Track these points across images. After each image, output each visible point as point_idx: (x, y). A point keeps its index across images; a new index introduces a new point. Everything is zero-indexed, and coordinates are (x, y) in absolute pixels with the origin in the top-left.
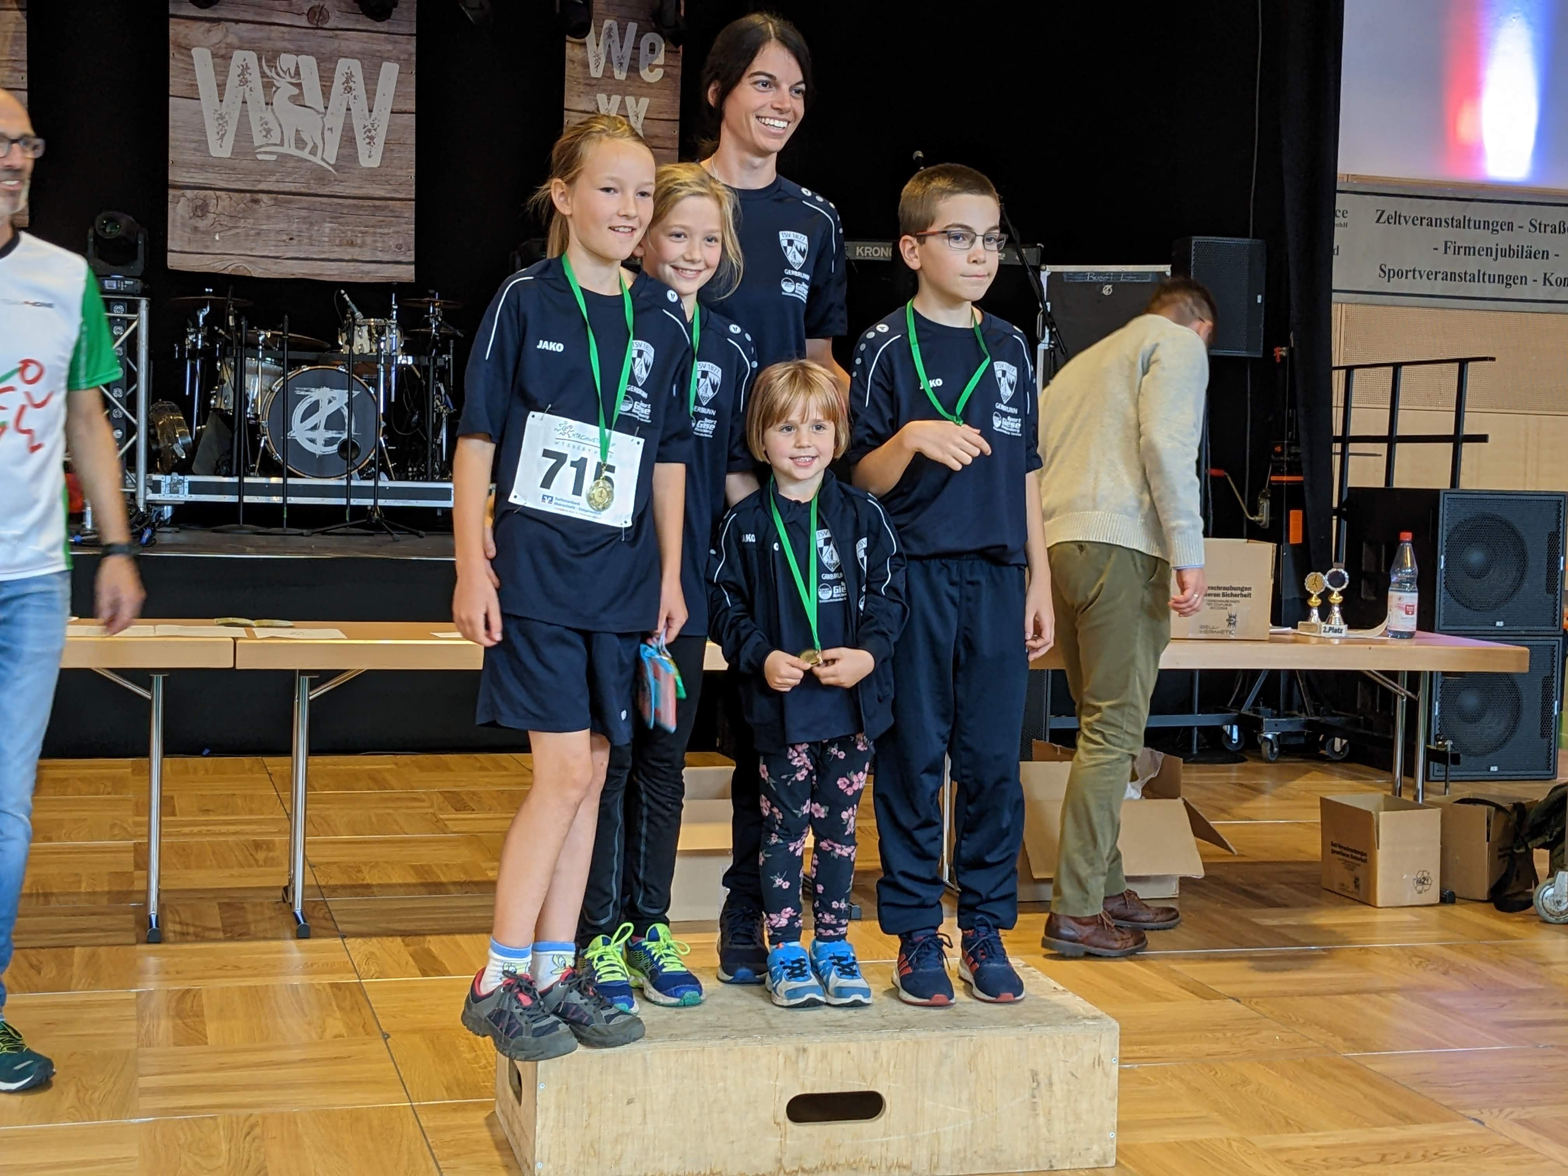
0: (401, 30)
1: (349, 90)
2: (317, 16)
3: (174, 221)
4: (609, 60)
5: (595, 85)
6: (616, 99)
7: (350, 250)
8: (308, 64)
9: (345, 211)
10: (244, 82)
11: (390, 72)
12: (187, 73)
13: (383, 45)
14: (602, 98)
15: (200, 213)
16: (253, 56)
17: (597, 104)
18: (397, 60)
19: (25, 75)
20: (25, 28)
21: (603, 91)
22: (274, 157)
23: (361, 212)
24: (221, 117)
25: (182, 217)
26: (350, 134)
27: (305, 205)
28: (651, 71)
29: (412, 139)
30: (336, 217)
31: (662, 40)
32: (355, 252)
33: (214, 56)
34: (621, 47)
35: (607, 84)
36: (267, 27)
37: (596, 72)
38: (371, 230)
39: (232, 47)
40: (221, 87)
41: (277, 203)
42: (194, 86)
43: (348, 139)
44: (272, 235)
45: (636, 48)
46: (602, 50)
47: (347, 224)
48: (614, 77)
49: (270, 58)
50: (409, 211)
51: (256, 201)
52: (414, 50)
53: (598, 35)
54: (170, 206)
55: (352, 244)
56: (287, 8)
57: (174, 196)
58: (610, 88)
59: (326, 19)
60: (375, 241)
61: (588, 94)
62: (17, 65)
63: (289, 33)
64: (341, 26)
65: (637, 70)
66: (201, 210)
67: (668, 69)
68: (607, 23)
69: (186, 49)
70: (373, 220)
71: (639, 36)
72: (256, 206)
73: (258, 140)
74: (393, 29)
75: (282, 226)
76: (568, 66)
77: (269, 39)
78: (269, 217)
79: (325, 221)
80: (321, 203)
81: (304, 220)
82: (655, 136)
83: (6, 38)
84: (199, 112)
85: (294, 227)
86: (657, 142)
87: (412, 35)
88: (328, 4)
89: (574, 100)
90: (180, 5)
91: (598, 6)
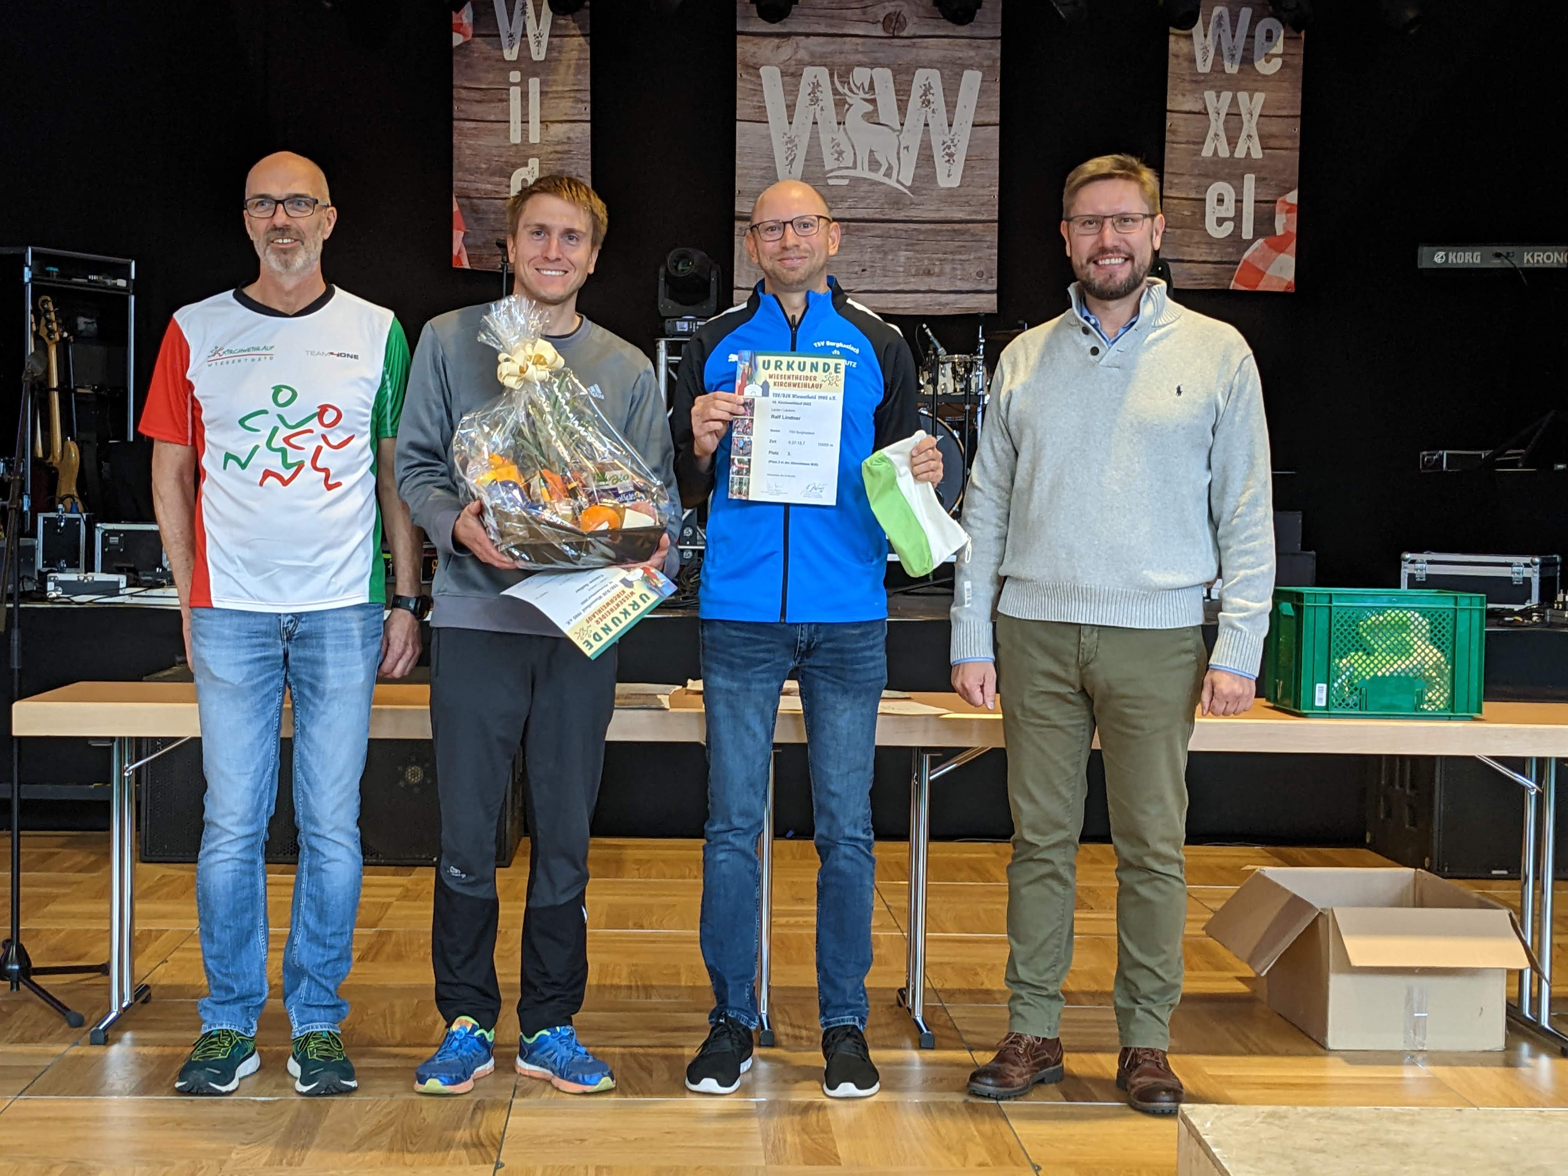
0: (984, 33)
1: (927, 103)
2: (893, 24)
4: (1219, 52)
5: (1203, 81)
6: (1227, 96)
7: (927, 279)
8: (884, 77)
9: (921, 237)
10: (815, 101)
11: (972, 80)
12: (754, 95)
13: (963, 51)
14: (1209, 96)
16: (825, 71)
17: (1204, 103)
18: (980, 67)
19: (589, 106)
20: (589, 55)
21: (1211, 88)
22: (846, 182)
23: (939, 238)
24: (791, 140)
26: (928, 153)
27: (879, 232)
28: (1268, 61)
29: (996, 155)
30: (913, 245)
31: (1280, 25)
32: (932, 283)
33: (783, 74)
34: (1233, 36)
35: (1217, 79)
36: (839, 39)
37: (1204, 67)
38: (950, 257)
39: (802, 64)
40: (791, 108)
42: (762, 108)
43: (926, 158)
44: (844, 266)
45: (1251, 36)
46: (1210, 42)
47: (924, 251)
48: (1224, 71)
49: (842, 73)
50: (992, 236)
52: (998, 55)
53: (1206, 24)
55: (928, 273)
56: (863, 17)
57: (741, 228)
58: (1218, 84)
59: (903, 27)
60: (954, 269)
61: (1193, 91)
62: (578, 95)
63: (863, 44)
64: (919, 33)
65: (1252, 62)
67: (1288, 58)
68: (1217, 10)
69: (755, 68)
70: (952, 245)
71: (1253, 23)
73: (829, 163)
74: (977, 33)
75: (854, 256)
76: (1172, 61)
77: (841, 53)
79: (900, 250)
80: (896, 230)
81: (878, 248)
82: (1272, 136)
83: (569, 66)
84: (768, 137)
85: (867, 257)
86: (1272, 143)
87: (996, 38)
88: (906, 11)
89: (1177, 100)
90: (749, 21)
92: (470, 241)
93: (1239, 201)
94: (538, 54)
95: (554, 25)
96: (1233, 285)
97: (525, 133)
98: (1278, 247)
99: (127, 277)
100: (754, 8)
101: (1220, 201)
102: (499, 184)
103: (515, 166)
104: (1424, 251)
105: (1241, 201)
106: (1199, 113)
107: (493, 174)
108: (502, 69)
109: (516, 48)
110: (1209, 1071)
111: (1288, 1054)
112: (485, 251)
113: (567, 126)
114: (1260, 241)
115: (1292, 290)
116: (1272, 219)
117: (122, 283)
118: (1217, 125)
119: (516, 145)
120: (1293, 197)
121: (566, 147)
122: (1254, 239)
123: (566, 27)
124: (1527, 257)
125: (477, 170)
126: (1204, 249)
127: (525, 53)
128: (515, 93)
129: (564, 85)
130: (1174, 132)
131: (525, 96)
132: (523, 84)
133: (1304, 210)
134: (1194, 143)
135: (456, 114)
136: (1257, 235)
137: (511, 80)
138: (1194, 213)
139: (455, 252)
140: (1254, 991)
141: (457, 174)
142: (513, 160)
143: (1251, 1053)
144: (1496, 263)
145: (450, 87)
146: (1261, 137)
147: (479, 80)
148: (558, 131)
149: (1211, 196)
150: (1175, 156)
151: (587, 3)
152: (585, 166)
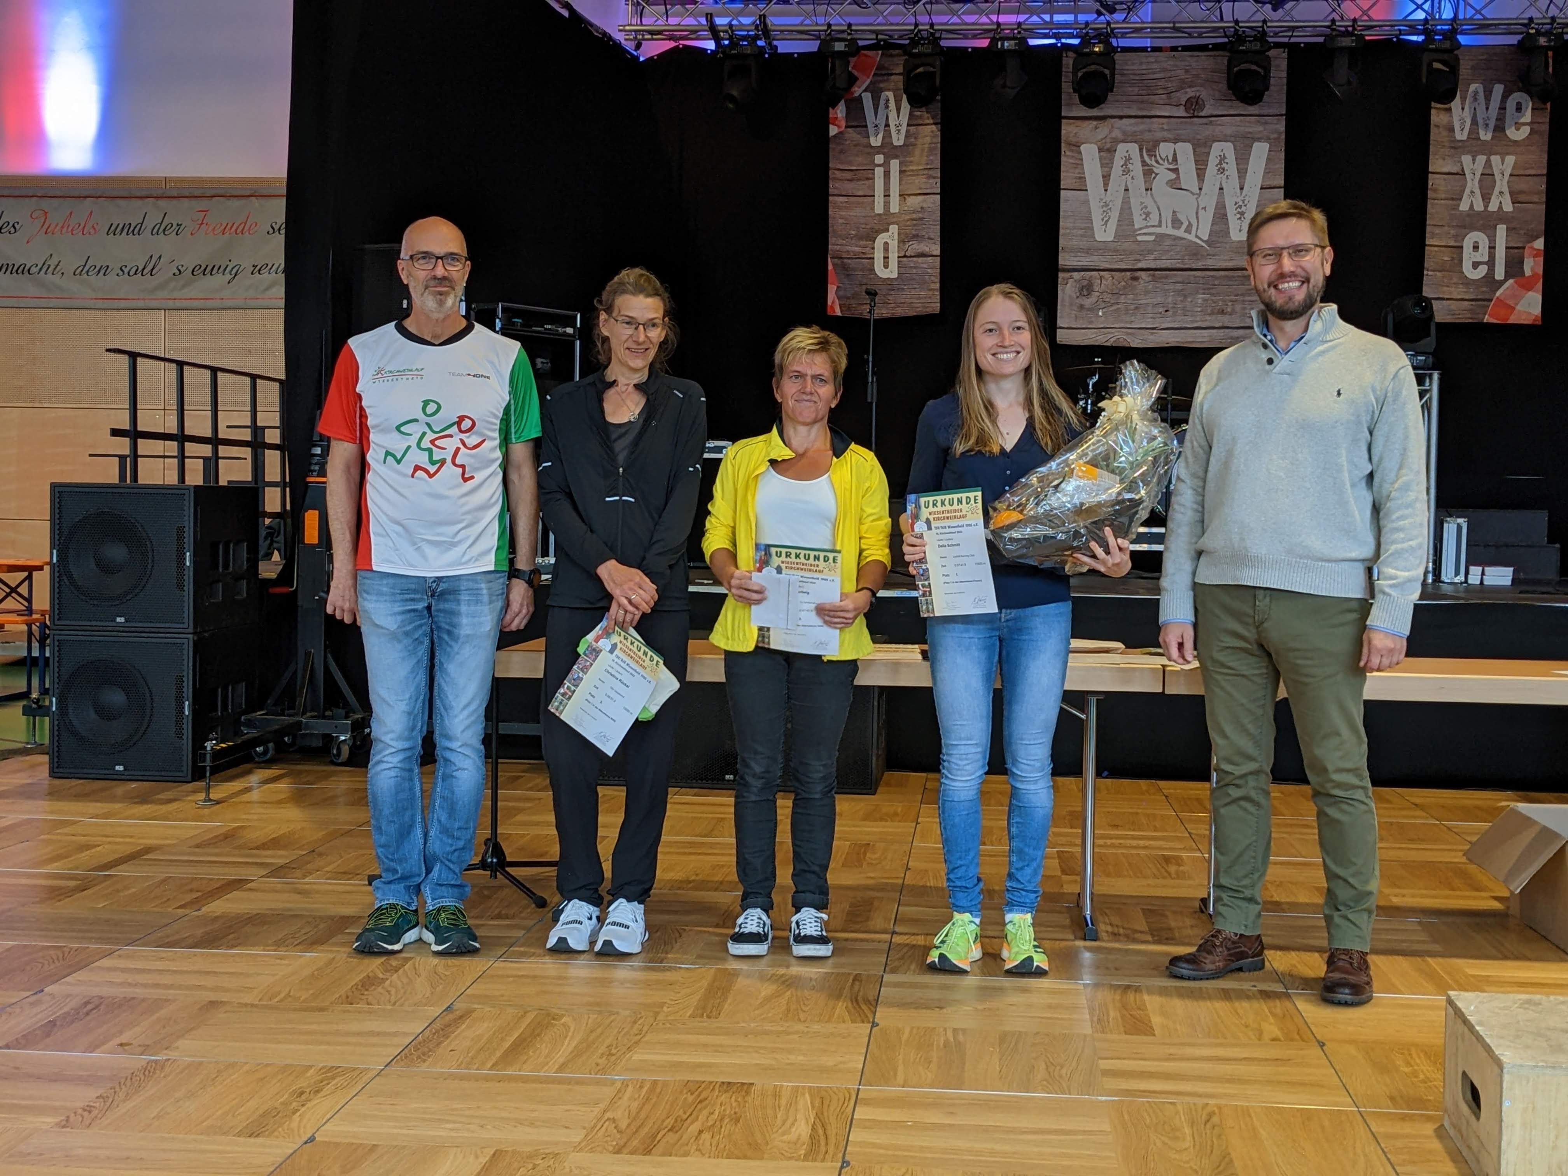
0: (1272, 111)
1: (1222, 171)
2: (1193, 106)
3: (1063, 300)
4: (1474, 122)
5: (1460, 147)
6: (1481, 159)
7: (1220, 317)
8: (1185, 150)
9: (1216, 282)
10: (1126, 172)
11: (1260, 152)
12: (1076, 168)
13: (1252, 126)
14: (1466, 159)
15: (1085, 293)
16: (1136, 146)
17: (1462, 165)
18: (1267, 139)
19: (939, 181)
20: (939, 140)
21: (1468, 153)
22: (1152, 238)
23: (1231, 283)
25: (1070, 296)
26: (1223, 212)
27: (1180, 280)
28: (1518, 129)
30: (1209, 289)
31: (1529, 98)
32: (1225, 320)
33: (1100, 150)
34: (1487, 109)
35: (1473, 145)
36: (1148, 120)
37: (1461, 135)
38: (1241, 298)
39: (1116, 141)
40: (1106, 178)
41: (1155, 279)
42: (1082, 179)
43: (1221, 216)
44: (1150, 309)
45: (1502, 108)
46: (1467, 113)
47: (1219, 294)
48: (1479, 138)
49: (1150, 148)
51: (1135, 279)
52: (1283, 129)
53: (1463, 99)
54: (1060, 288)
55: (1222, 312)
56: (1167, 101)
57: (1063, 278)
58: (1474, 149)
59: (1202, 108)
60: (1244, 309)
61: (1452, 156)
62: (931, 172)
63: (1168, 123)
64: (1215, 113)
65: (1504, 130)
66: (1086, 289)
67: (1535, 126)
68: (1473, 87)
69: (1076, 146)
71: (1505, 97)
72: (1135, 283)
73: (1138, 222)
74: (1265, 112)
75: (1159, 300)
76: (1434, 131)
77: (1150, 131)
78: (1147, 292)
79: (1197, 293)
80: (1194, 277)
81: (1179, 292)
82: (1521, 192)
83: (923, 150)
84: (1087, 202)
85: (1170, 299)
86: (1522, 198)
87: (1282, 115)
88: (1204, 94)
89: (1438, 163)
90: (1071, 107)
91: (1464, 70)
92: (841, 293)
93: (1492, 248)
94: (898, 140)
95: (911, 114)
96: (1487, 319)
97: (887, 205)
98: (1527, 286)
99: (573, 326)
100: (1076, 97)
101: (1476, 248)
102: (865, 247)
103: (879, 232)
105: (1494, 248)
106: (1457, 174)
107: (861, 238)
108: (868, 153)
109: (880, 136)
110: (1470, 971)
111: (1538, 959)
112: (852, 301)
113: (922, 198)
114: (1511, 281)
115: (1539, 323)
116: (1521, 262)
117: (570, 330)
118: (1473, 183)
119: (879, 215)
120: (1539, 244)
121: (920, 215)
122: (1506, 280)
123: (921, 117)
125: (847, 237)
126: (1462, 288)
127: (887, 140)
128: (879, 172)
129: (918, 165)
130: (1435, 191)
131: (887, 174)
132: (886, 165)
133: (1549, 254)
134: (1452, 199)
135: (831, 191)
136: (1508, 276)
137: (876, 162)
138: (1453, 259)
139: (829, 302)
140: (1508, 908)
141: (832, 240)
142: (877, 227)
143: (1506, 958)
145: (827, 169)
146: (1511, 193)
147: (850, 163)
148: (914, 202)
149: (1468, 244)
150: (1436, 211)
151: (938, 98)
152: (935, 231)
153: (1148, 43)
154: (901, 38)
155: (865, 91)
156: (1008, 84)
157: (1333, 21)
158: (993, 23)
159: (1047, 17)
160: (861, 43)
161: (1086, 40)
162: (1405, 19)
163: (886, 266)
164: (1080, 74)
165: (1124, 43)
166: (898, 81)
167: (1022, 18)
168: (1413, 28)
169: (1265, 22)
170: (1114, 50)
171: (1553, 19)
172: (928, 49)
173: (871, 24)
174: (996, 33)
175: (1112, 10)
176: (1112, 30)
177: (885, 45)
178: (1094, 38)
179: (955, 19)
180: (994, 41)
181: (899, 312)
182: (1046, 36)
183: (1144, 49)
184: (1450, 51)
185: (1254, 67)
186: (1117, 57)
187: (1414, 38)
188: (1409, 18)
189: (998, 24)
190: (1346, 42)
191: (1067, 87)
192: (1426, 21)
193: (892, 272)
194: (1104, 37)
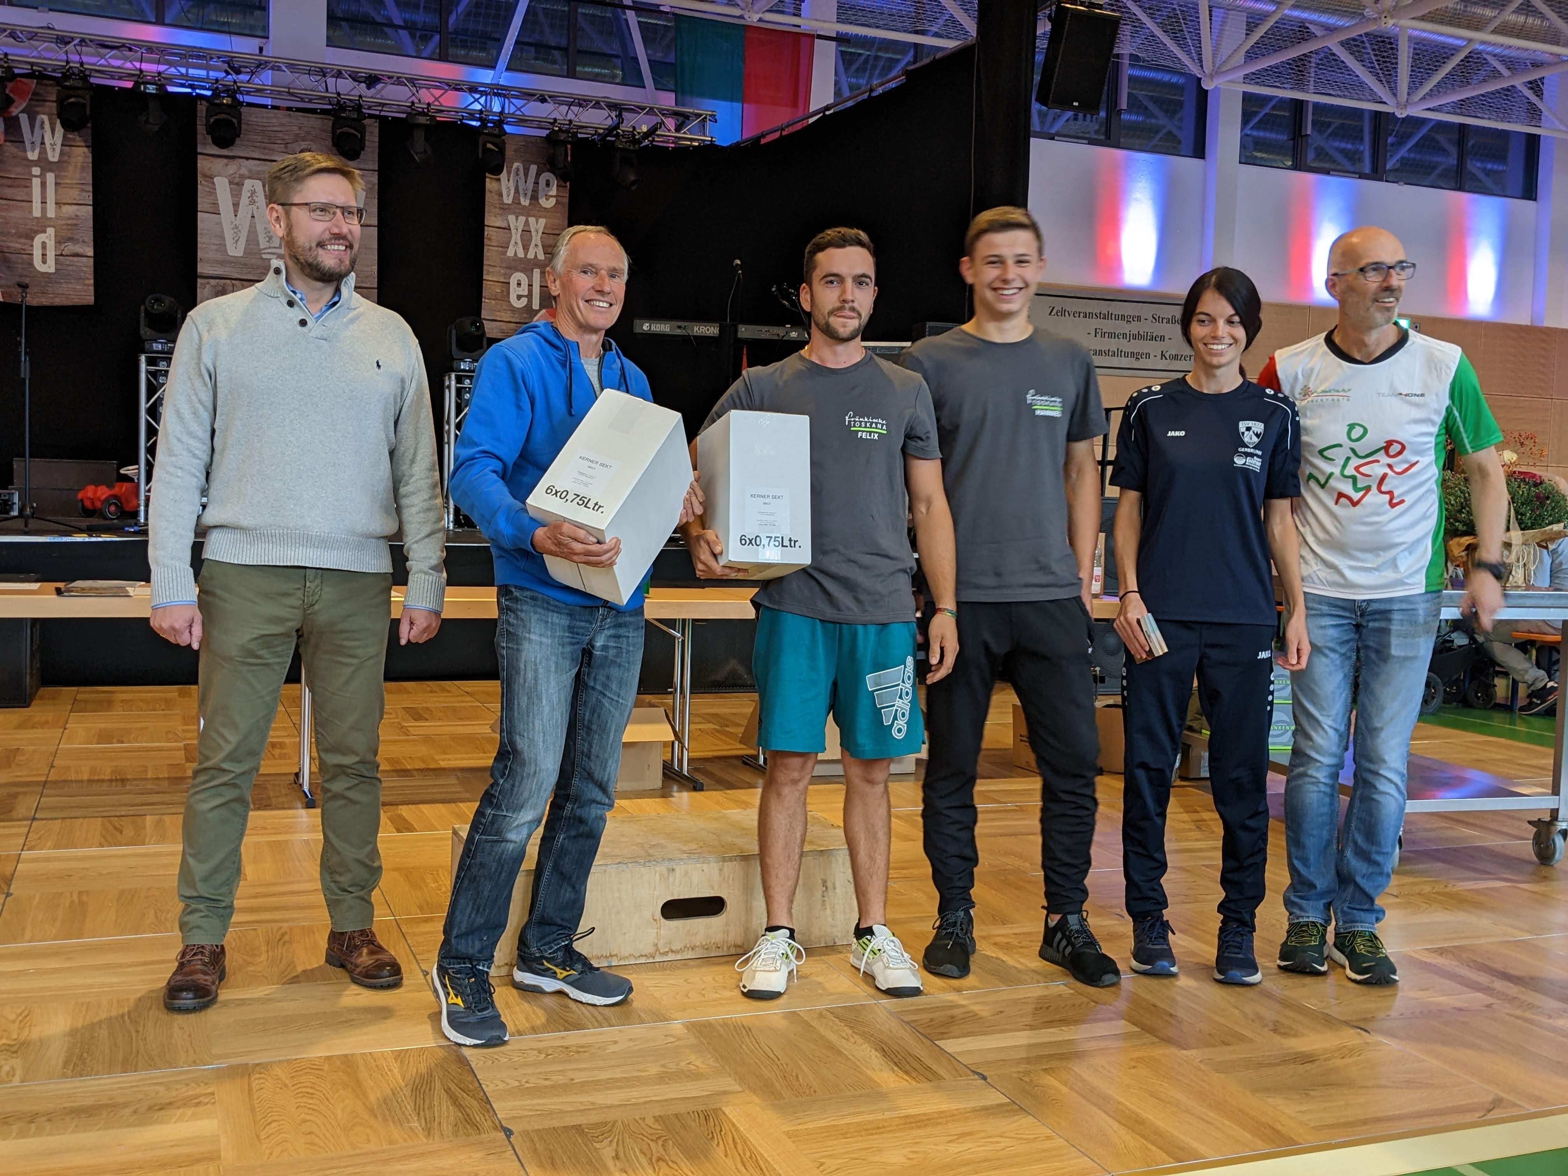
0: (367, 167)
4: (517, 191)
5: (507, 209)
6: (522, 219)
10: (252, 202)
12: (210, 195)
14: (511, 218)
17: (508, 222)
19: (91, 194)
20: (90, 160)
21: (514, 213)
24: (236, 227)
28: (547, 199)
31: (555, 178)
33: (231, 183)
34: (526, 182)
35: (516, 208)
37: (508, 200)
39: (243, 177)
40: (236, 205)
42: (216, 204)
45: (536, 183)
46: (512, 184)
48: (520, 203)
52: (376, 181)
53: (509, 173)
54: (199, 290)
57: (202, 283)
58: (517, 211)
61: (501, 215)
62: (84, 186)
65: (537, 199)
67: (560, 197)
68: (516, 165)
69: (210, 178)
71: (538, 175)
73: (263, 244)
76: (488, 195)
83: (76, 167)
84: (220, 224)
87: (375, 170)
89: (492, 219)
90: (206, 146)
91: (509, 153)
93: (530, 285)
94: (53, 156)
95: (64, 136)
97: (44, 210)
100: (209, 139)
101: (519, 284)
102: (24, 244)
103: (37, 232)
104: (637, 322)
105: (532, 285)
106: (505, 228)
107: (20, 237)
108: (26, 165)
109: (37, 152)
113: (76, 207)
114: (544, 311)
118: (516, 236)
119: (37, 218)
121: (75, 222)
122: (540, 310)
123: (74, 140)
124: (696, 329)
126: (509, 314)
127: (43, 156)
128: (36, 182)
129: (72, 179)
130: (489, 239)
131: (43, 185)
132: (42, 176)
134: (502, 247)
136: (542, 306)
137: (33, 173)
138: (503, 291)
142: (35, 228)
144: (679, 332)
146: (544, 246)
147: (9, 172)
148: (68, 210)
149: (513, 281)
150: (490, 255)
151: (89, 125)
152: (88, 235)
153: (269, 102)
154: (54, 71)
155: (22, 112)
156: (151, 120)
157: (413, 103)
158: (136, 69)
159: (183, 70)
160: (16, 71)
161: (216, 93)
162: (465, 108)
163: (44, 262)
164: (212, 120)
165: (248, 99)
166: (53, 107)
167: (162, 68)
168: (472, 115)
169: (360, 96)
170: (241, 104)
171: (570, 121)
172: (80, 84)
173: (27, 57)
174: (140, 77)
175: (238, 72)
176: (239, 88)
177: (39, 75)
178: (223, 92)
179: (102, 62)
180: (137, 85)
181: (58, 301)
182: (182, 86)
183: (265, 106)
184: (499, 136)
185: (353, 131)
186: (244, 110)
187: (474, 123)
188: (471, 107)
189: (141, 71)
190: (422, 120)
191: (201, 129)
192: (481, 112)
193: (49, 267)
194: (232, 92)
